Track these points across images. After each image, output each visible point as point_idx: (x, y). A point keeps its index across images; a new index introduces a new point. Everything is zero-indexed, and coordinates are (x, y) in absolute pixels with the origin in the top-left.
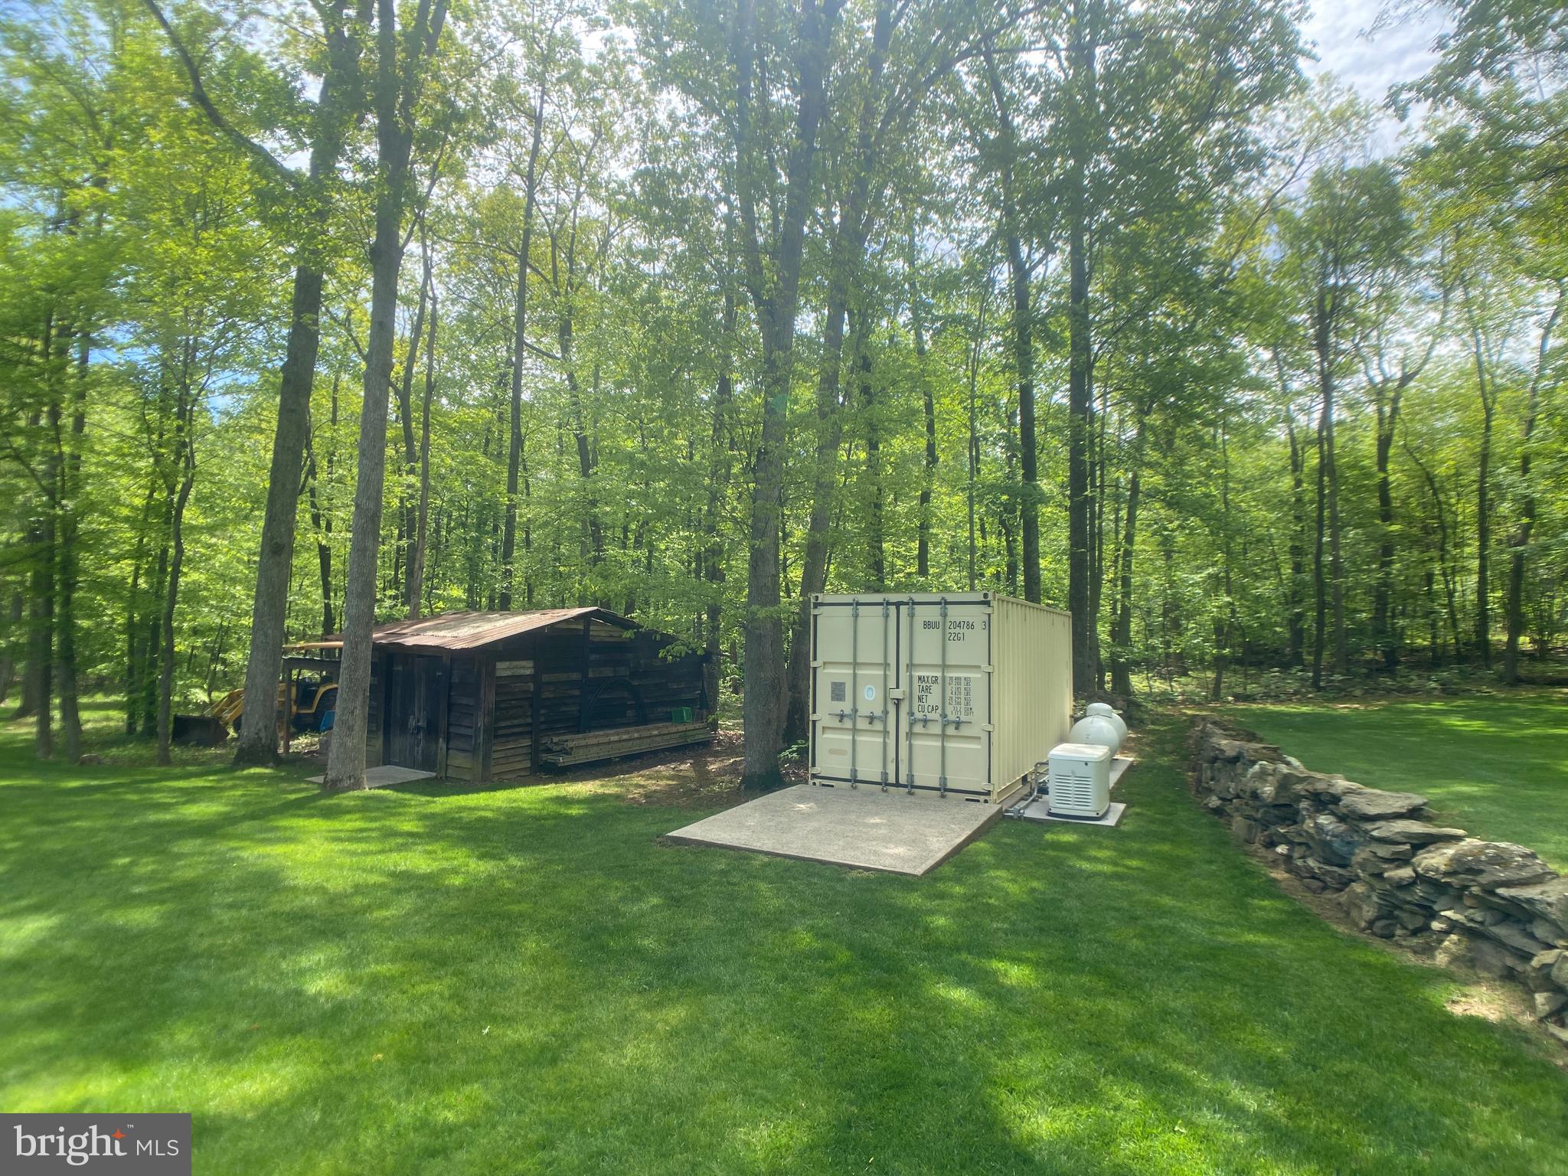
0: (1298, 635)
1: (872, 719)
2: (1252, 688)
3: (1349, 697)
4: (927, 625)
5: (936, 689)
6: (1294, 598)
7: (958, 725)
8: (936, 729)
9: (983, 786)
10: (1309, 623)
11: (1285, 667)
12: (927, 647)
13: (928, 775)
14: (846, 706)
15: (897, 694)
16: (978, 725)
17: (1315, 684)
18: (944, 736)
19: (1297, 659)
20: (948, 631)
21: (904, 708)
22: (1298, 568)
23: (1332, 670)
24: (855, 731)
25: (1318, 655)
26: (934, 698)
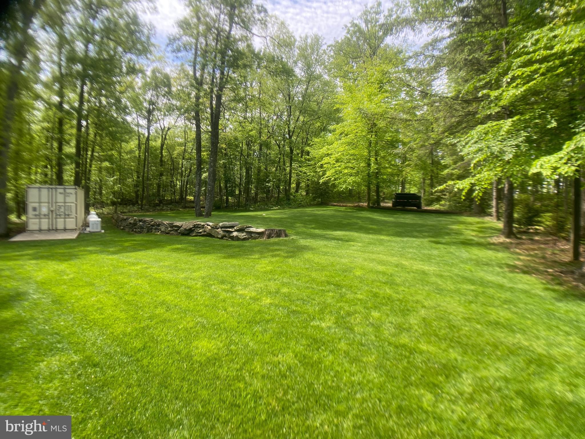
0: (137, 196)
1: (45, 215)
2: (125, 210)
3: (149, 211)
4: (60, 193)
5: (63, 208)
6: (136, 186)
7: (68, 215)
8: (63, 216)
9: (75, 227)
10: (140, 193)
11: (134, 204)
12: (60, 198)
13: (60, 226)
14: (37, 213)
15: (52, 209)
16: (74, 215)
17: (141, 208)
18: (65, 218)
19: (137, 202)
20: (65, 195)
21: (54, 213)
22: (138, 177)
23: (145, 205)
24: (40, 218)
25: (142, 201)
26: (62, 210)
